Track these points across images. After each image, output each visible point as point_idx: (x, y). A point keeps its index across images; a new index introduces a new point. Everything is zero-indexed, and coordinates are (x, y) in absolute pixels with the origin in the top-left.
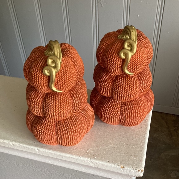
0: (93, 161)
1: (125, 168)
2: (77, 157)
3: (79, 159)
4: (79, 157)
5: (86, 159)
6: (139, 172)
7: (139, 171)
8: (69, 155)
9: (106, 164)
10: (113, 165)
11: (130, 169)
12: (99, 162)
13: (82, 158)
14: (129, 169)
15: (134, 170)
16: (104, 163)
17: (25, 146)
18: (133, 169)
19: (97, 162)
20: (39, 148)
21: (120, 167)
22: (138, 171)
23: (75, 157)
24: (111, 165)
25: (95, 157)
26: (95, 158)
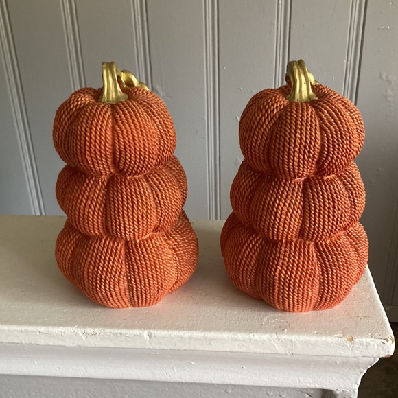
0: (284, 337)
1: (356, 340)
2: (246, 336)
3: (250, 340)
4: (251, 335)
5: (265, 337)
6: (388, 344)
7: (387, 340)
8: (226, 335)
9: (313, 339)
10: (329, 339)
11: (368, 340)
12: (297, 337)
13: (257, 336)
14: (364, 340)
15: (377, 340)
16: (309, 338)
17: (117, 331)
18: (372, 339)
19: (293, 337)
20: (152, 331)
21: (344, 339)
22: (384, 341)
23: (240, 336)
24: (324, 338)
25: (283, 330)
26: (285, 331)
